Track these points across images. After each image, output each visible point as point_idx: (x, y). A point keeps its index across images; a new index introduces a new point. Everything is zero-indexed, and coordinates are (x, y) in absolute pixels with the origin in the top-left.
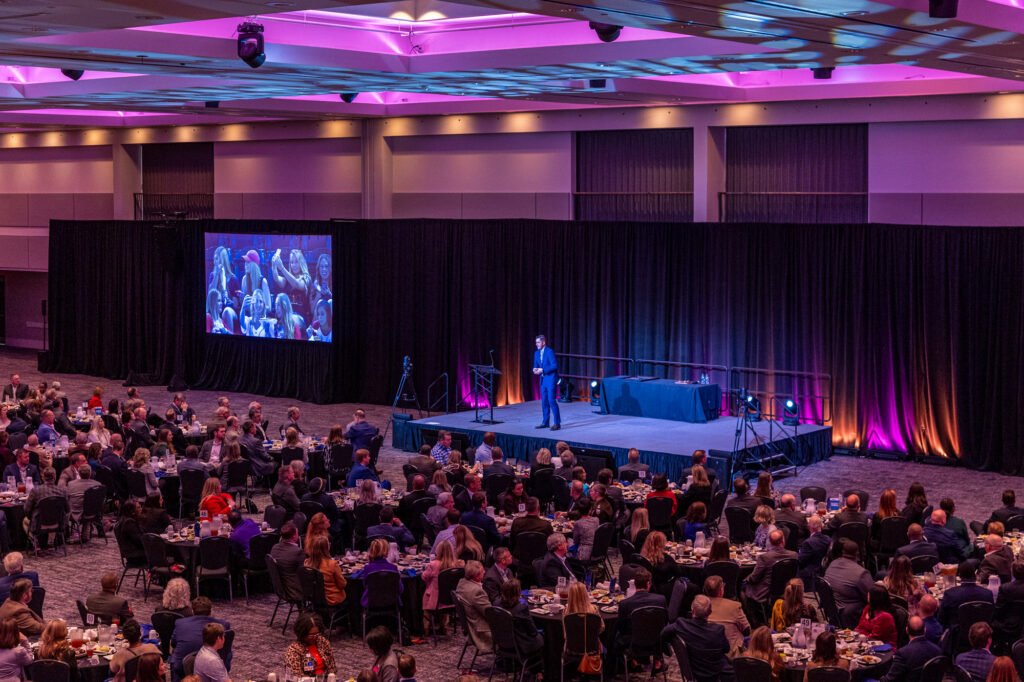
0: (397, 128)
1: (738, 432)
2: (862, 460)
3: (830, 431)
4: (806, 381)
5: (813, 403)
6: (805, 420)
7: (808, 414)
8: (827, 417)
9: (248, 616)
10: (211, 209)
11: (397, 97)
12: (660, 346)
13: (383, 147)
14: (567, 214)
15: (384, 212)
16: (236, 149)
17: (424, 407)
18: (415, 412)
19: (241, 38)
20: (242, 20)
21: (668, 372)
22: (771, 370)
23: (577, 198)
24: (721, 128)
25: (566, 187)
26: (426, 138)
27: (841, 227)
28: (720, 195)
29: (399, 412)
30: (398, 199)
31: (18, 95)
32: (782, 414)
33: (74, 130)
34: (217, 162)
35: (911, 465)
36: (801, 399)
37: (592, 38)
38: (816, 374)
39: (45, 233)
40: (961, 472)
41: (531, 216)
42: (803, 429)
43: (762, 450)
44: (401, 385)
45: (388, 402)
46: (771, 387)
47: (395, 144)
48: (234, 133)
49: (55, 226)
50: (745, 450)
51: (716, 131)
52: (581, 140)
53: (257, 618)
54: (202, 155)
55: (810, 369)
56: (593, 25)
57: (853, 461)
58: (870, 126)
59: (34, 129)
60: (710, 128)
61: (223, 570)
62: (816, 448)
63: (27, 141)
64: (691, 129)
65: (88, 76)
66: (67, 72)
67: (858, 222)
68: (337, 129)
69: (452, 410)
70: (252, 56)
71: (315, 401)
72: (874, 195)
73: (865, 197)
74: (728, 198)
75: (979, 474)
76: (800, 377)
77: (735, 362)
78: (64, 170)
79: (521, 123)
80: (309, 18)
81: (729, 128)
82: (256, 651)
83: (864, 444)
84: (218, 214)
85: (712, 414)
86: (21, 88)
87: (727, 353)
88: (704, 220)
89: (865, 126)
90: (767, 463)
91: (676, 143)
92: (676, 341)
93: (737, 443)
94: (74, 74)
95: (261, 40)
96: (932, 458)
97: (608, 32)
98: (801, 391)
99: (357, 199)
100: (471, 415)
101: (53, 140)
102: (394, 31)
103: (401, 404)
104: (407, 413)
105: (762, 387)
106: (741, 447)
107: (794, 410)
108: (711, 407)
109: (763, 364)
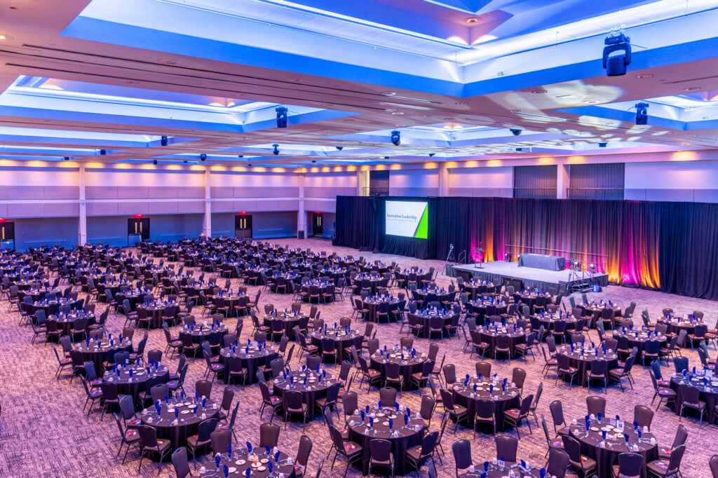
0: (452, 165)
1: (570, 275)
2: (620, 287)
3: (608, 276)
4: (599, 258)
5: (601, 266)
6: (598, 271)
7: (600, 270)
8: (606, 271)
9: (390, 329)
10: (388, 193)
11: (450, 155)
12: (544, 243)
13: (446, 172)
14: (510, 196)
15: (446, 194)
16: (396, 172)
17: (457, 262)
18: (454, 263)
19: (393, 136)
20: (393, 130)
21: (546, 252)
22: (586, 253)
23: (514, 190)
24: (568, 165)
25: (511, 186)
26: (461, 170)
27: (614, 201)
28: (567, 189)
29: (448, 263)
30: (451, 190)
31: (325, 155)
32: (589, 269)
33: (332, 166)
34: (391, 177)
35: (639, 290)
36: (597, 264)
37: (511, 134)
38: (603, 255)
39: (335, 200)
40: (659, 293)
41: (498, 196)
42: (596, 275)
43: (580, 282)
44: (449, 254)
45: (445, 260)
46: (585, 258)
47: (450, 171)
48: (396, 167)
49: (338, 198)
50: (573, 282)
51: (566, 166)
52: (517, 170)
53: (394, 329)
54: (385, 175)
55: (601, 253)
56: (511, 130)
57: (616, 287)
58: (626, 165)
59: (309, 167)
60: (564, 165)
61: (386, 313)
62: (602, 282)
63: (330, 170)
64: (556, 166)
65: (344, 149)
66: (338, 148)
67: (620, 199)
68: (430, 166)
69: (467, 263)
70: (396, 142)
71: (421, 259)
72: (627, 190)
73: (623, 190)
74: (570, 190)
75: (666, 294)
76: (597, 256)
77: (571, 249)
78: (341, 179)
79: (494, 163)
80: (416, 129)
81: (571, 165)
82: (391, 340)
83: (621, 280)
84: (390, 195)
85: (562, 268)
86: (325, 153)
87: (569, 247)
88: (561, 198)
89: (624, 163)
90: (581, 287)
91: (551, 171)
92: (550, 242)
93: (570, 279)
94: (340, 148)
95: (399, 137)
96: (648, 288)
97: (516, 132)
98: (597, 261)
99: (437, 190)
100: (473, 265)
101: (338, 169)
102: (445, 132)
103: (449, 260)
104: (452, 263)
105: (582, 259)
106: (571, 280)
107: (593, 268)
108: (562, 265)
109: (583, 250)
